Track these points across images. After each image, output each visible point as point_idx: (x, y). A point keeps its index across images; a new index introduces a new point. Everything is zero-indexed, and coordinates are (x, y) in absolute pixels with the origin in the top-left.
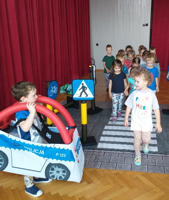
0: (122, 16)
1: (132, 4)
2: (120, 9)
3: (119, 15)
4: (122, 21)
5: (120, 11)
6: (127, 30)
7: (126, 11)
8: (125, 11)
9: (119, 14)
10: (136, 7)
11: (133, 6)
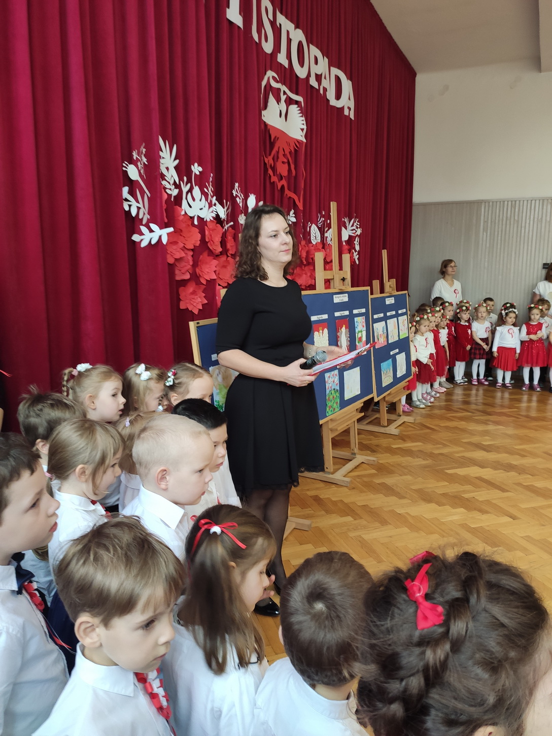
0: (488, 245)
1: (516, 218)
2: (485, 230)
3: (481, 242)
4: (487, 257)
5: (485, 233)
6: (500, 277)
7: (500, 233)
8: (496, 233)
9: (481, 240)
10: (527, 225)
11: (518, 221)
